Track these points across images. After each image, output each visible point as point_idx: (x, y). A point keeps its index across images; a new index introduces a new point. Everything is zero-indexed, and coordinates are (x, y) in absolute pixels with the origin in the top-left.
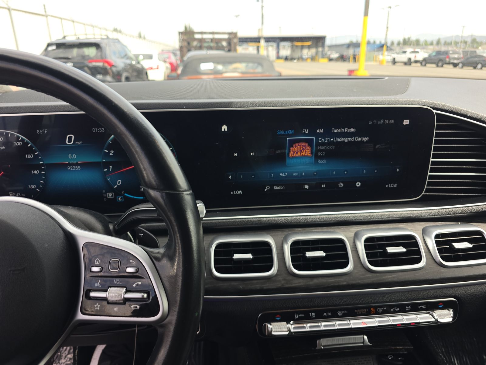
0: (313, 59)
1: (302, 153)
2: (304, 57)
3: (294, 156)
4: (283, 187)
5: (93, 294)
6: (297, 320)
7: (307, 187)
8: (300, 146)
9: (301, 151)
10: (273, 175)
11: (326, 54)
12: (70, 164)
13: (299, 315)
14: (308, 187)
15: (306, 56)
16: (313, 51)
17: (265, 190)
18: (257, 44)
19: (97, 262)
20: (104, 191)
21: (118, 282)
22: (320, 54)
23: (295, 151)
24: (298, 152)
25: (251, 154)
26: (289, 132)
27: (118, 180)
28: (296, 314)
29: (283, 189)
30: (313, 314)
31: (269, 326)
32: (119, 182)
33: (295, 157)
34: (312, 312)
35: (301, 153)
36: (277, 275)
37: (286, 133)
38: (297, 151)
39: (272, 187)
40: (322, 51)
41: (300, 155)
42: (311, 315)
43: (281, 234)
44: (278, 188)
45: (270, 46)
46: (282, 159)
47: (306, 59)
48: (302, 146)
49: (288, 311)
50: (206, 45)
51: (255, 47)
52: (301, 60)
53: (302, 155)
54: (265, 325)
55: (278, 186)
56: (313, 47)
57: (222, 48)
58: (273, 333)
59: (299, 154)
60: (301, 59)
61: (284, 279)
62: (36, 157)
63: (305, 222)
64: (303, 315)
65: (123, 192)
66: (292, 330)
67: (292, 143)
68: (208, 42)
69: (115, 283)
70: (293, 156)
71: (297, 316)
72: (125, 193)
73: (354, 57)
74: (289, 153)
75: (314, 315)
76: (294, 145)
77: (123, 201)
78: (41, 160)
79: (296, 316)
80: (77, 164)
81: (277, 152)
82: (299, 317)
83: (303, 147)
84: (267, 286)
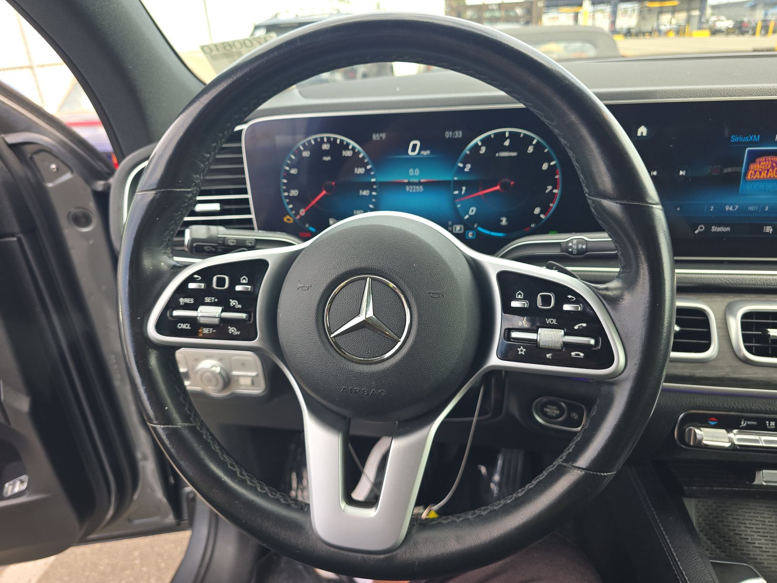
0: (679, 31)
1: (769, 174)
2: (663, 28)
3: (755, 177)
4: (728, 229)
5: (514, 335)
6: (743, 428)
7: (769, 229)
8: (767, 162)
9: (768, 170)
10: (712, 207)
11: (707, 21)
12: (409, 183)
13: (749, 423)
14: (771, 230)
15: (668, 27)
16: (682, 16)
17: (696, 232)
18: (575, 9)
19: (520, 296)
20: (450, 223)
21: (552, 321)
22: (695, 22)
23: (757, 170)
24: (763, 172)
25: (681, 173)
26: (751, 138)
27: (471, 207)
28: (743, 420)
29: (727, 232)
30: (773, 423)
31: (697, 431)
32: (473, 211)
33: (757, 180)
34: (770, 420)
35: (767, 174)
36: (717, 359)
37: (746, 139)
38: (760, 170)
39: (708, 227)
40: (700, 17)
41: (765, 177)
42: (768, 425)
43: (722, 301)
44: (719, 229)
45: (599, 11)
46: (732, 181)
47: (666, 33)
48: (772, 161)
49: (731, 413)
50: (487, 15)
51: (572, 15)
52: (657, 34)
53: (768, 176)
54: (691, 430)
55: (719, 225)
56: (681, 10)
57: (515, 19)
58: (704, 442)
59: (764, 174)
60: (657, 32)
61: (731, 366)
62: (368, 172)
63: (764, 285)
64: (753, 423)
65: (476, 226)
66: (737, 443)
67: (754, 157)
68: (493, 10)
69: (548, 323)
70: (753, 178)
71: (744, 423)
72: (478, 226)
73: (765, 25)
74: (746, 174)
75: (774, 425)
76: (758, 160)
77: (474, 238)
78: (373, 176)
79: (742, 423)
80: (419, 183)
81: (726, 171)
82: (747, 424)
83: (772, 164)
84: (700, 372)
